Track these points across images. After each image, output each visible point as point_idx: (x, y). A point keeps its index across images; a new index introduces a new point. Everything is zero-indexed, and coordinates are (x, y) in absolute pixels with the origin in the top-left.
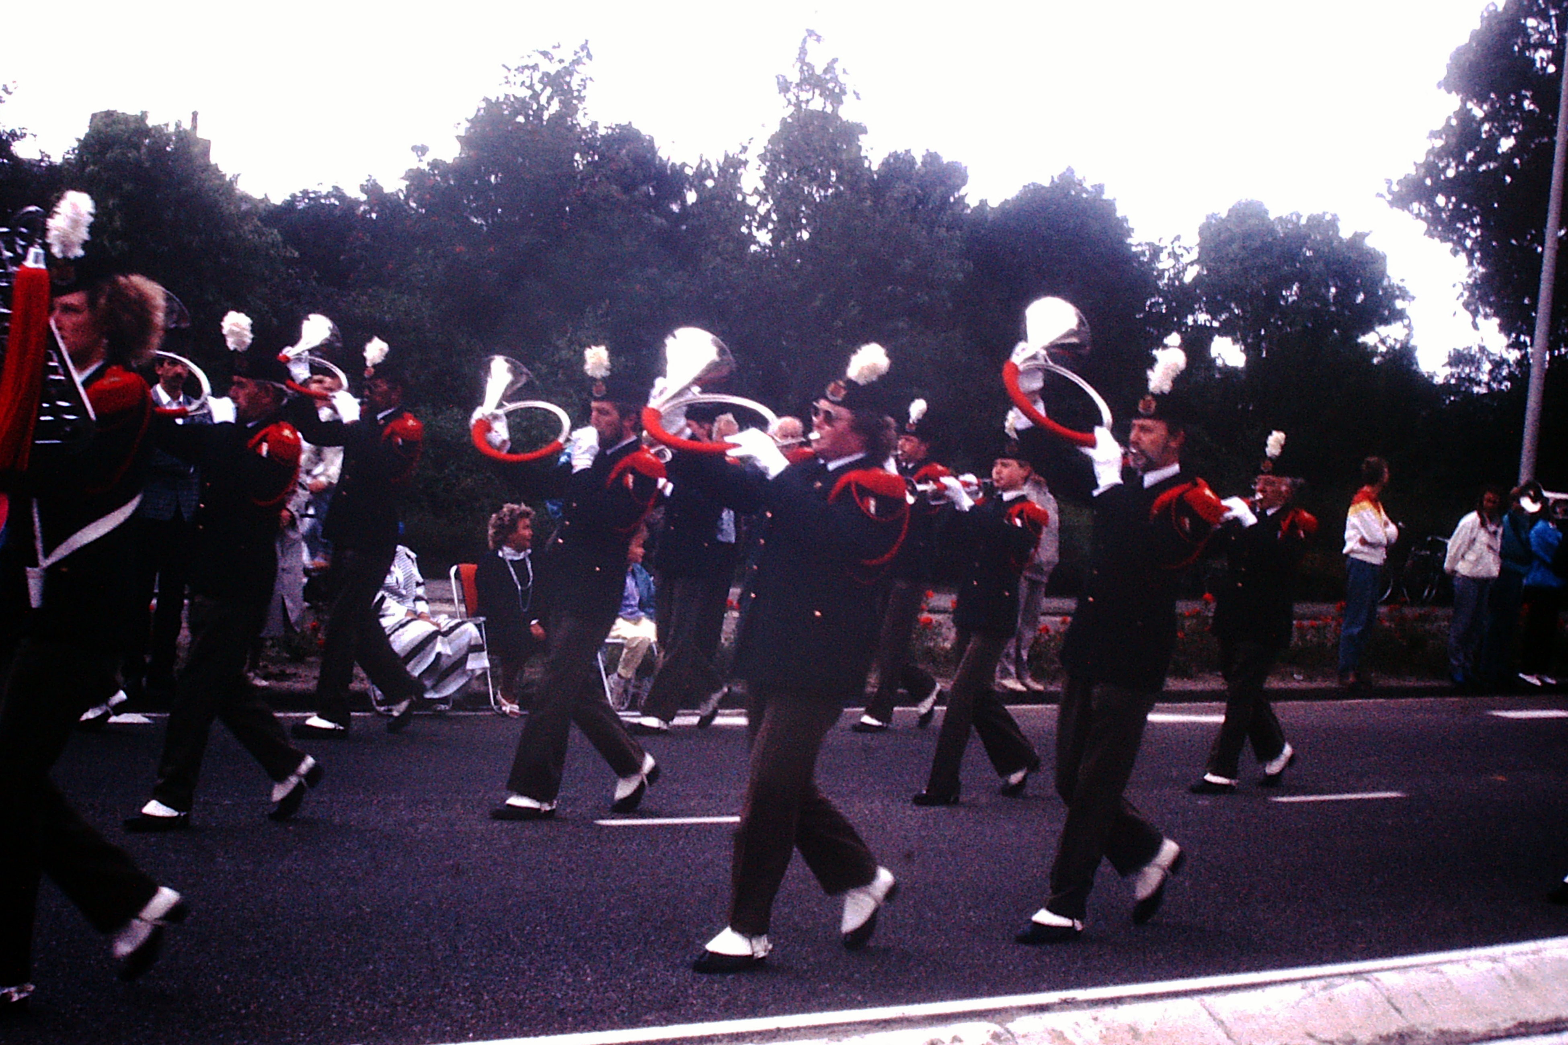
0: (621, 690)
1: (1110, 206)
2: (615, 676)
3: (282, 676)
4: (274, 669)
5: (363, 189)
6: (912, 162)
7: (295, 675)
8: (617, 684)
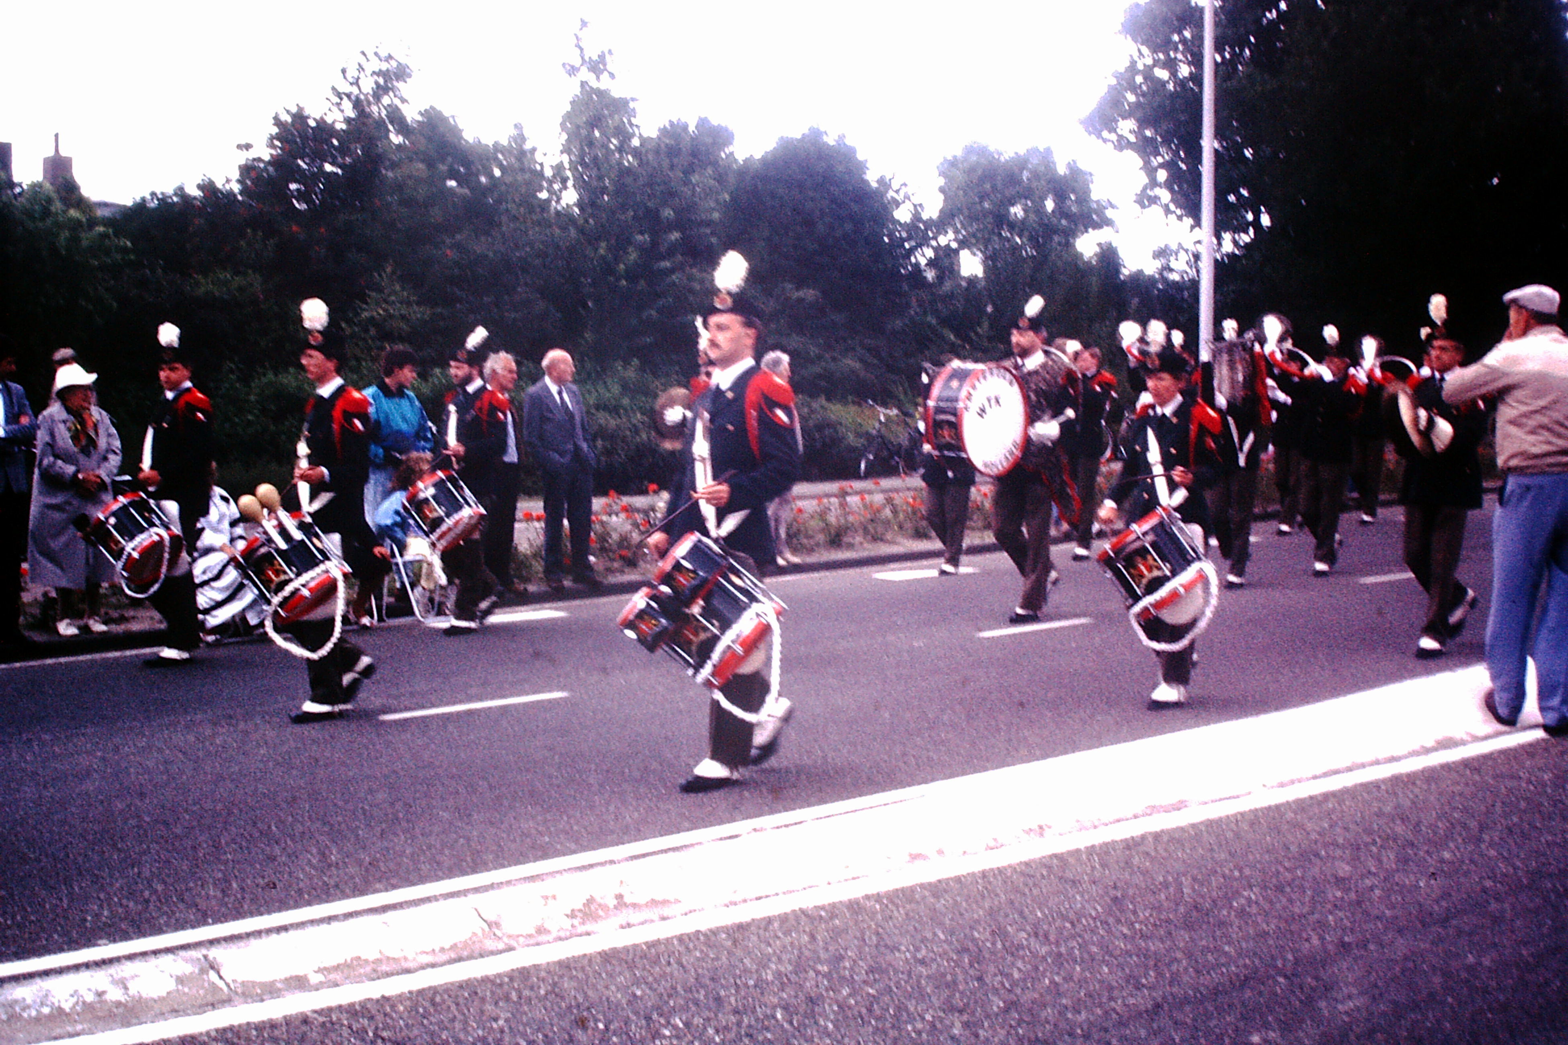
0: (426, 600)
1: (853, 151)
2: (420, 589)
3: (123, 619)
4: (115, 614)
5: (199, 187)
6: (685, 127)
7: (133, 618)
8: (423, 596)
